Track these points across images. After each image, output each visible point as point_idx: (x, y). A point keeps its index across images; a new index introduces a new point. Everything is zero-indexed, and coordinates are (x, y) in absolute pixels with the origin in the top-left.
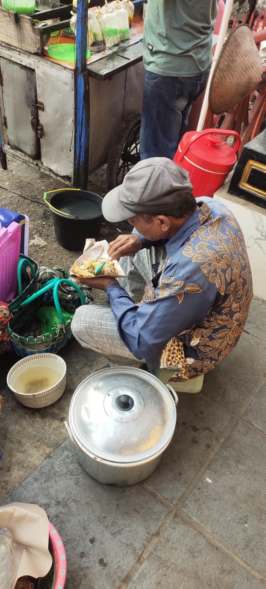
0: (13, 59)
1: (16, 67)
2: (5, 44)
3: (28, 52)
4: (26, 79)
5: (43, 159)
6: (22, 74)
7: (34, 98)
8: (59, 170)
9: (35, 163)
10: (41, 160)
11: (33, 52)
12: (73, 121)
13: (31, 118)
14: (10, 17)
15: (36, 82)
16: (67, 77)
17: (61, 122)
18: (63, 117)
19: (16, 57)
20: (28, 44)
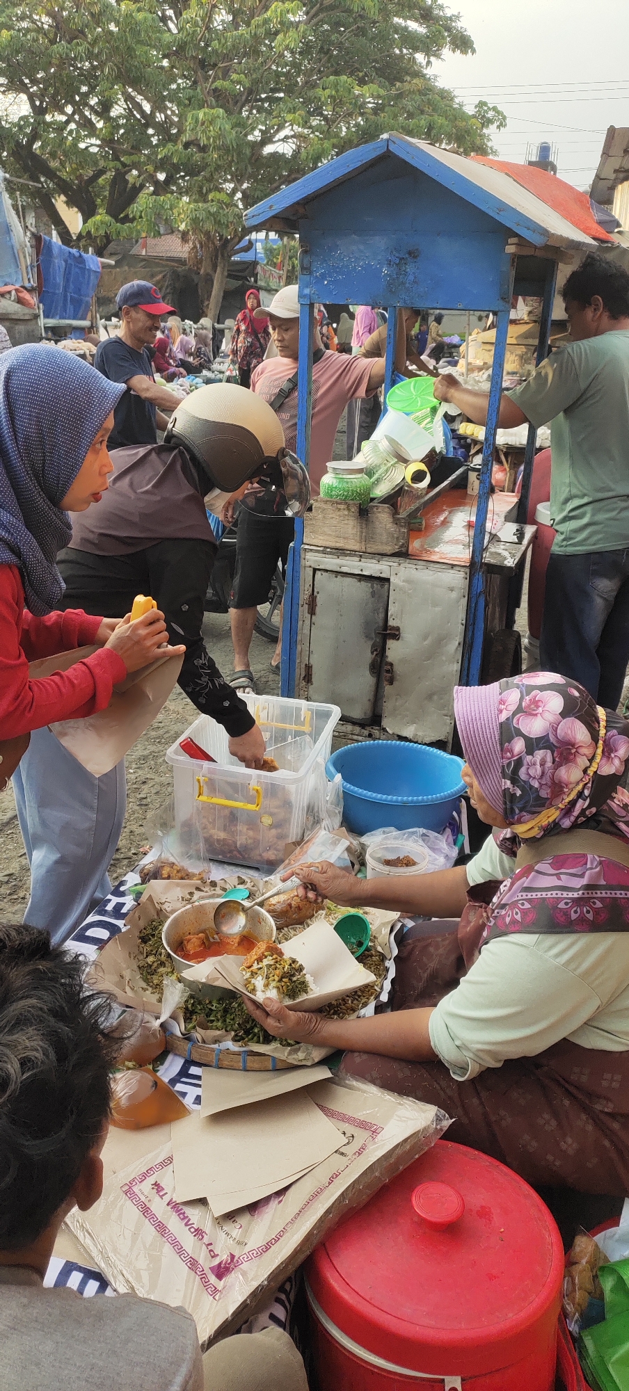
0: (344, 569)
1: (348, 580)
2: (331, 549)
3: (378, 554)
4: (369, 596)
5: (385, 723)
6: (361, 591)
7: (381, 623)
8: (420, 734)
9: (366, 732)
10: (379, 725)
11: (389, 553)
12: (459, 644)
13: (368, 657)
14: (349, 510)
15: (388, 597)
16: (458, 579)
17: (433, 652)
18: (440, 641)
19: (352, 565)
20: (381, 543)
